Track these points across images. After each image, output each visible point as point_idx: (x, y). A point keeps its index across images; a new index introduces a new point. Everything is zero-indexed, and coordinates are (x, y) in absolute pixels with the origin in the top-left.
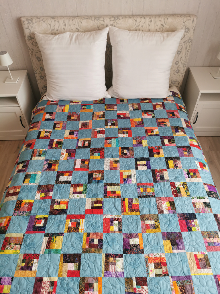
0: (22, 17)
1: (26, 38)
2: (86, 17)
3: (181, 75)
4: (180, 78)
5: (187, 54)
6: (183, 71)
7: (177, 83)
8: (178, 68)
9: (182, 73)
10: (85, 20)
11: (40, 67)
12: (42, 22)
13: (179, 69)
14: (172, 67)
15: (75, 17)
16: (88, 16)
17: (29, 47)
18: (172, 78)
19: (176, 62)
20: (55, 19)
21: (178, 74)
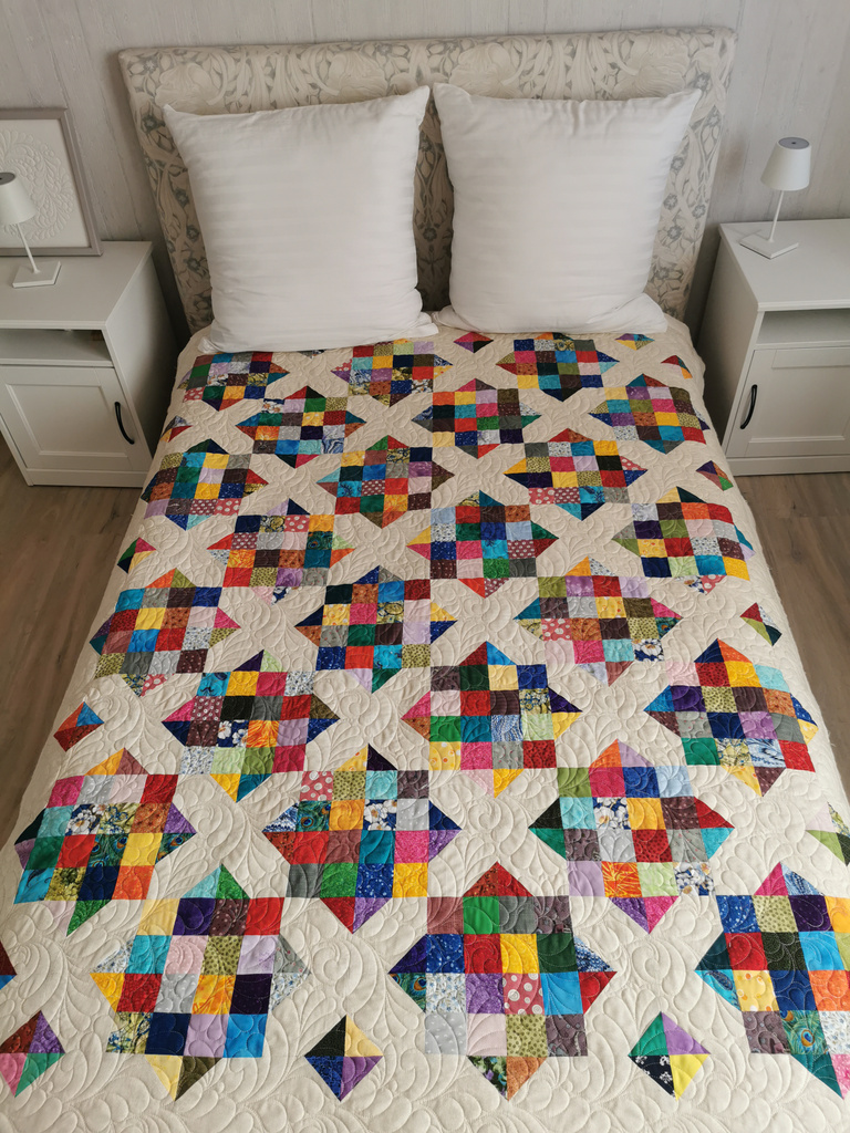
0: (123, 50)
1: (139, 122)
2: (347, 46)
3: (688, 246)
4: (685, 255)
6: (694, 231)
7: (673, 275)
9: (691, 240)
10: (341, 56)
11: (189, 228)
12: (194, 64)
15: (306, 45)
16: (352, 42)
17: (147, 156)
18: (657, 257)
19: (669, 197)
20: (237, 56)
21: (674, 245)
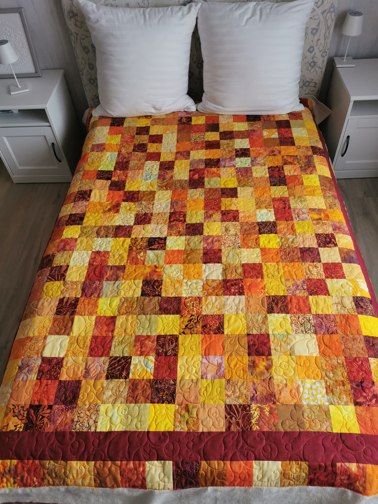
1: (66, 14)
3: (319, 71)
4: (317, 75)
5: (327, 34)
6: (322, 63)
7: (312, 84)
8: (313, 58)
9: (320, 68)
11: (89, 64)
13: (315, 59)
14: (304, 57)
17: (70, 30)
18: (304, 76)
19: (310, 48)
21: (313, 69)
